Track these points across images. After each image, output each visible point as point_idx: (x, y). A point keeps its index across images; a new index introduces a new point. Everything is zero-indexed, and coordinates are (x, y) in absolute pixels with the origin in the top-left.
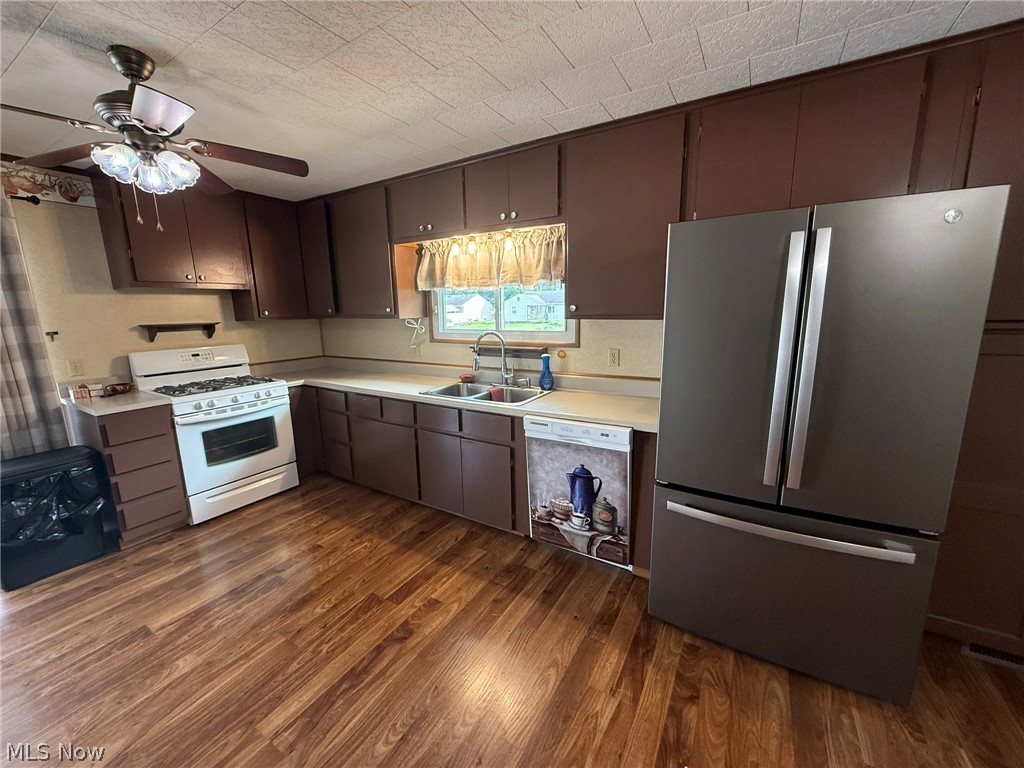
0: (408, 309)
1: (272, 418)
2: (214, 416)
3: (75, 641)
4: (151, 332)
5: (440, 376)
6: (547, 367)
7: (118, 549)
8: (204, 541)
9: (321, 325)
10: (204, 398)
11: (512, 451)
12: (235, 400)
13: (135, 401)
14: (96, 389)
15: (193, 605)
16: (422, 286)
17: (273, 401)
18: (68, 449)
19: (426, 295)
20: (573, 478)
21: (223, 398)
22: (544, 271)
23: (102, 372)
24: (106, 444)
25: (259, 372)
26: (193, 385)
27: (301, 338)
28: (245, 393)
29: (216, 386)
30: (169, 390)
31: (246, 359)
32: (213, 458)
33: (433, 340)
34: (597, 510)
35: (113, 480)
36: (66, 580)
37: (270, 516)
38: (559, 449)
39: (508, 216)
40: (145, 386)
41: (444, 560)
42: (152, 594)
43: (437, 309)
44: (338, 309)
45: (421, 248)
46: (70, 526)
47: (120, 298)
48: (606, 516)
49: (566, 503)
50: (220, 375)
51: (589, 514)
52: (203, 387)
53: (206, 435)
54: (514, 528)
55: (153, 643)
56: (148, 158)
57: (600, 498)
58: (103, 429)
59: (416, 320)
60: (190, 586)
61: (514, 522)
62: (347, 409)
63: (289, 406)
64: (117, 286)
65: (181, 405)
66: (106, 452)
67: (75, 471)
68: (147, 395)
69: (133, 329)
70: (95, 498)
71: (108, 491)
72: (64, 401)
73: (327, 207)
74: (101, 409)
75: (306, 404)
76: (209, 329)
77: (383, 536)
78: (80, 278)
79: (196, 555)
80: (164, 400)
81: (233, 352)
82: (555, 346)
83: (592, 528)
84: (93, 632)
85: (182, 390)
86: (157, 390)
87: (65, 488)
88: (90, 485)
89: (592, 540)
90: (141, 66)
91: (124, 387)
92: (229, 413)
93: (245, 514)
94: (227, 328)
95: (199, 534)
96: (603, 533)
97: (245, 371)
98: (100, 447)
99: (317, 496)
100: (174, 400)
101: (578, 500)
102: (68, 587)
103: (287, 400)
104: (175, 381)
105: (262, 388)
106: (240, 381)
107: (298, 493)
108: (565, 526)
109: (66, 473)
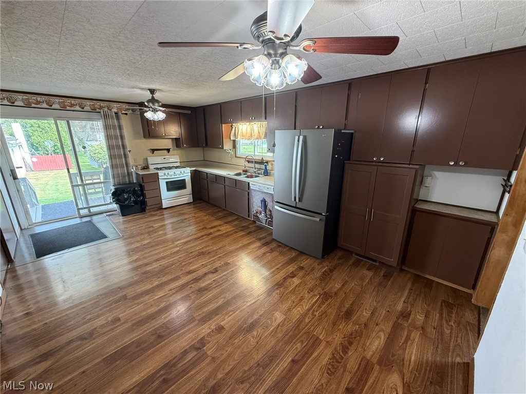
0: (227, 146)
1: (185, 180)
2: (169, 177)
3: (138, 226)
4: (153, 151)
5: (235, 169)
6: (266, 168)
7: (145, 211)
8: (165, 212)
9: (203, 149)
10: (166, 171)
11: (248, 193)
12: (175, 173)
13: (149, 171)
14: (140, 167)
15: (162, 224)
16: (232, 138)
17: (185, 174)
18: (134, 183)
19: (234, 141)
20: (262, 201)
21: (171, 172)
22: (265, 136)
23: (141, 163)
24: (143, 182)
25: (183, 164)
26: (164, 167)
27: (196, 154)
28: (178, 171)
29: (170, 168)
30: (157, 169)
31: (179, 161)
32: (169, 190)
33: (236, 157)
34: (267, 211)
35: (144, 192)
36: (134, 216)
37: (183, 208)
38: (258, 192)
39: (252, 118)
40: (151, 167)
41: (226, 223)
42: (154, 221)
43: (237, 146)
44: (206, 144)
45: (232, 125)
46: (135, 202)
47: (145, 140)
48: (269, 213)
49: (260, 209)
50: (171, 165)
51: (266, 213)
52: (166, 168)
53: (167, 182)
54: (249, 217)
55: (154, 229)
56: (155, 113)
57: (268, 208)
58: (142, 178)
59: (230, 150)
60: (162, 220)
61: (249, 215)
62: (207, 178)
63: (190, 176)
64: (145, 137)
65: (161, 173)
66: (143, 184)
67: (136, 189)
68: (152, 170)
69: (149, 150)
70: (140, 196)
71: (143, 195)
72: (133, 170)
73: (204, 109)
74: (141, 173)
75: (196, 176)
76: (168, 150)
77: (212, 216)
78: (136, 136)
79: (163, 215)
80: (156, 171)
81: (174, 158)
82: (270, 161)
83: (266, 217)
84: (142, 225)
85: (161, 169)
86: (154, 168)
87: (134, 193)
88: (139, 193)
89: (266, 220)
90: (154, 92)
91: (146, 168)
92: (173, 177)
93: (177, 207)
94: (174, 150)
95: (164, 211)
96: (269, 218)
97: (178, 164)
98: (141, 183)
99: (197, 205)
100: (159, 171)
101: (263, 208)
102: (135, 217)
103: (190, 174)
104: (159, 166)
105: (182, 169)
106: (176, 167)
107: (192, 204)
108: (260, 216)
109: (135, 189)
